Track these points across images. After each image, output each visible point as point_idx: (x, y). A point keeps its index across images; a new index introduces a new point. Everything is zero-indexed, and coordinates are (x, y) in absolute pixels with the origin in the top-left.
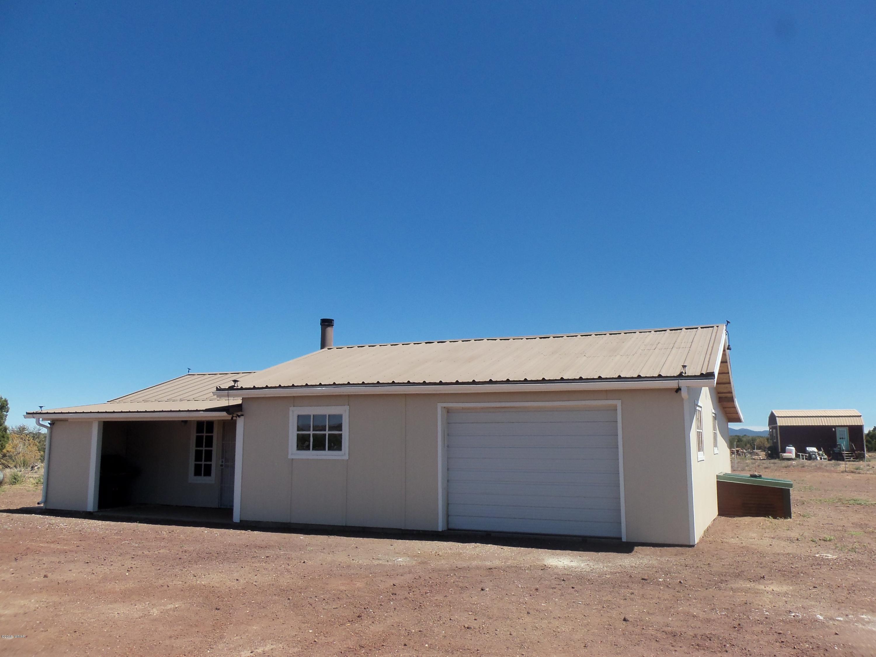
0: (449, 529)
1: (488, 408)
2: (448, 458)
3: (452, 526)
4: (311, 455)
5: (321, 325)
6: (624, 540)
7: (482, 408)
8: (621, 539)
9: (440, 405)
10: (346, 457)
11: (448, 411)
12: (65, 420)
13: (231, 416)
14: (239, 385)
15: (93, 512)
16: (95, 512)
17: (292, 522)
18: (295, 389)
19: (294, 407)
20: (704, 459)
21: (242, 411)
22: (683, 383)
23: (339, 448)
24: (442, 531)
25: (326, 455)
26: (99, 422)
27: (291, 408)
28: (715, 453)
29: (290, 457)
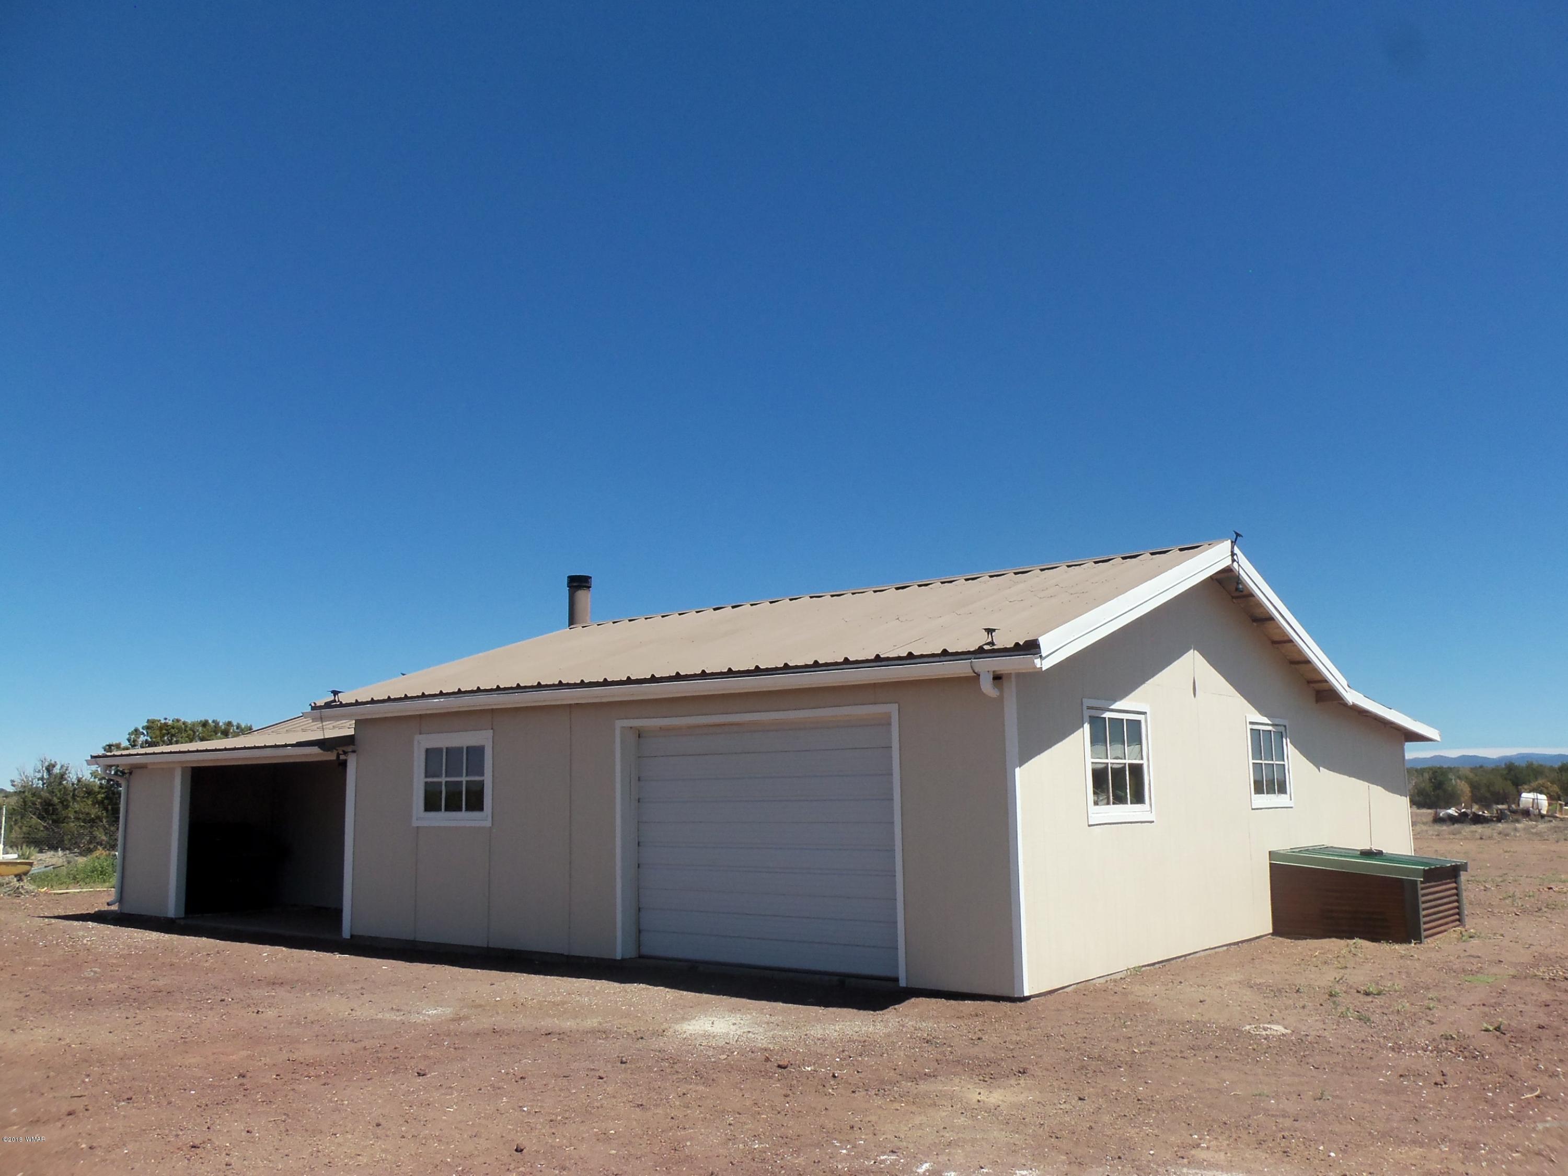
0: (641, 957)
1: (699, 726)
2: (638, 822)
3: (645, 951)
4: (442, 819)
5: (568, 587)
6: (903, 983)
7: (690, 727)
8: (896, 980)
9: (619, 724)
10: (488, 824)
11: (640, 734)
12: (142, 767)
13: (335, 752)
14: (344, 698)
15: (176, 919)
16: (180, 918)
17: (420, 938)
18: (408, 702)
19: (420, 734)
20: (1154, 820)
21: (354, 745)
22: (986, 666)
23: (481, 808)
24: (623, 960)
25: (464, 819)
26: (184, 770)
27: (418, 737)
28: (1253, 807)
29: (415, 823)
